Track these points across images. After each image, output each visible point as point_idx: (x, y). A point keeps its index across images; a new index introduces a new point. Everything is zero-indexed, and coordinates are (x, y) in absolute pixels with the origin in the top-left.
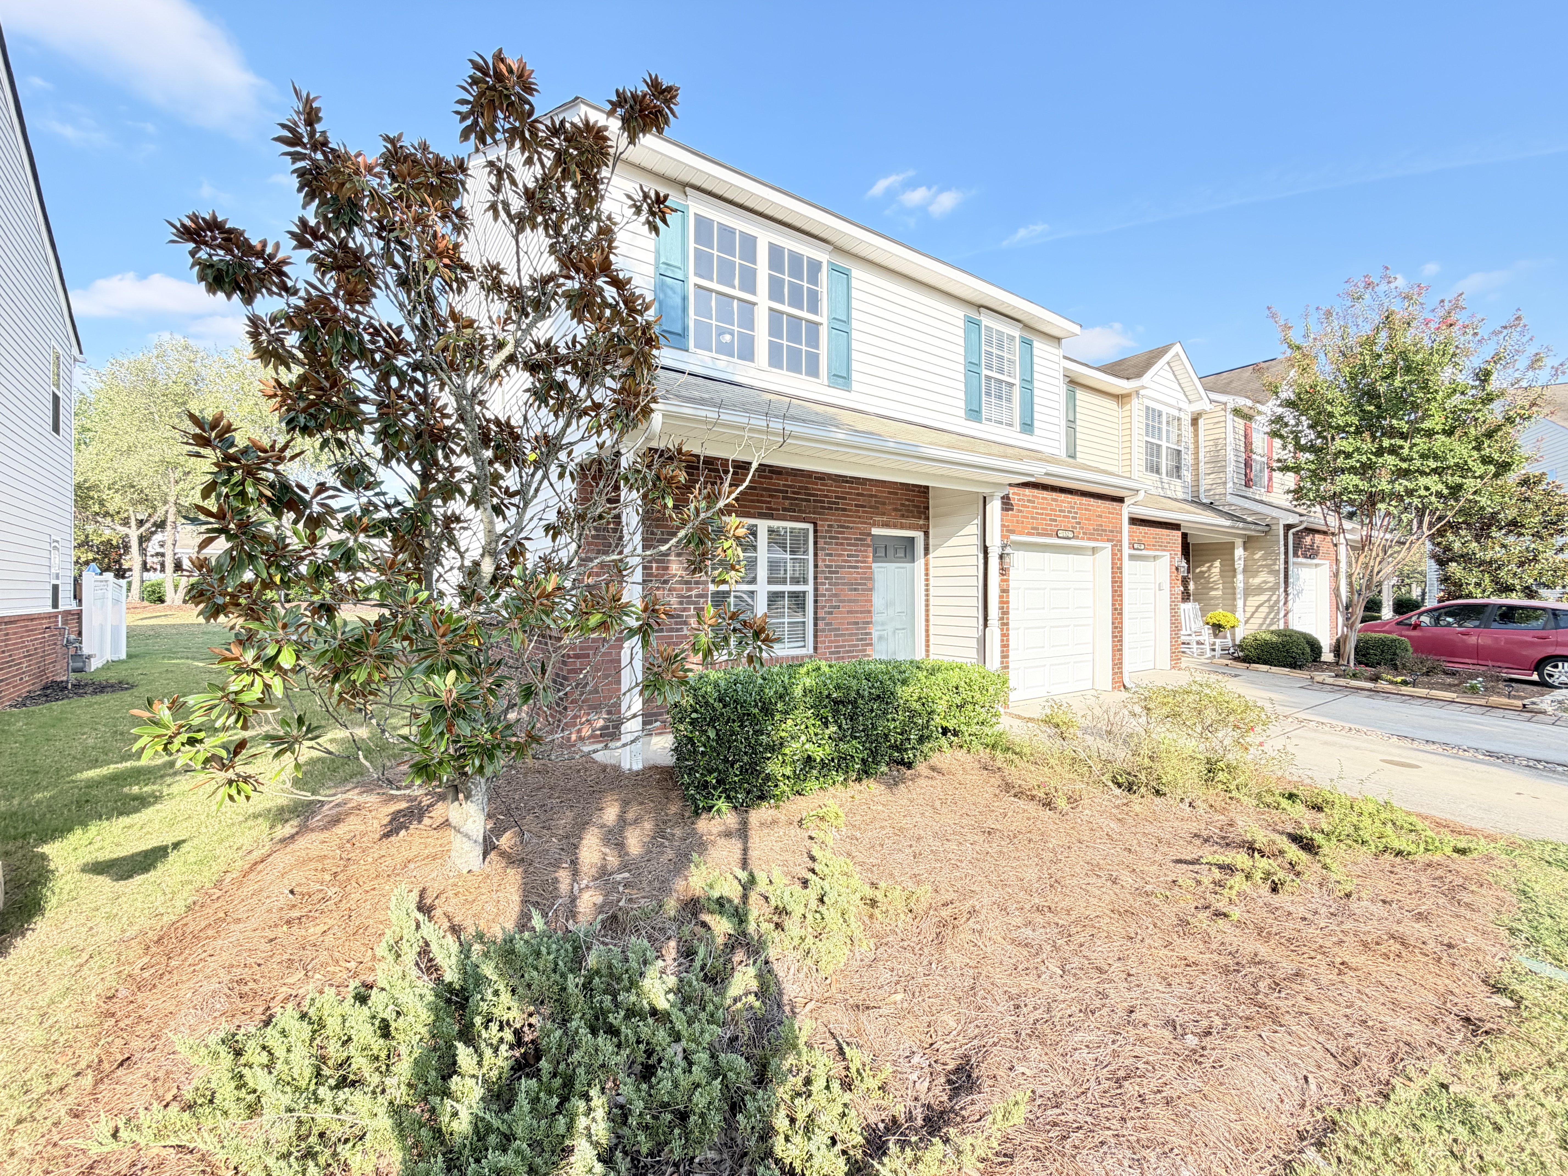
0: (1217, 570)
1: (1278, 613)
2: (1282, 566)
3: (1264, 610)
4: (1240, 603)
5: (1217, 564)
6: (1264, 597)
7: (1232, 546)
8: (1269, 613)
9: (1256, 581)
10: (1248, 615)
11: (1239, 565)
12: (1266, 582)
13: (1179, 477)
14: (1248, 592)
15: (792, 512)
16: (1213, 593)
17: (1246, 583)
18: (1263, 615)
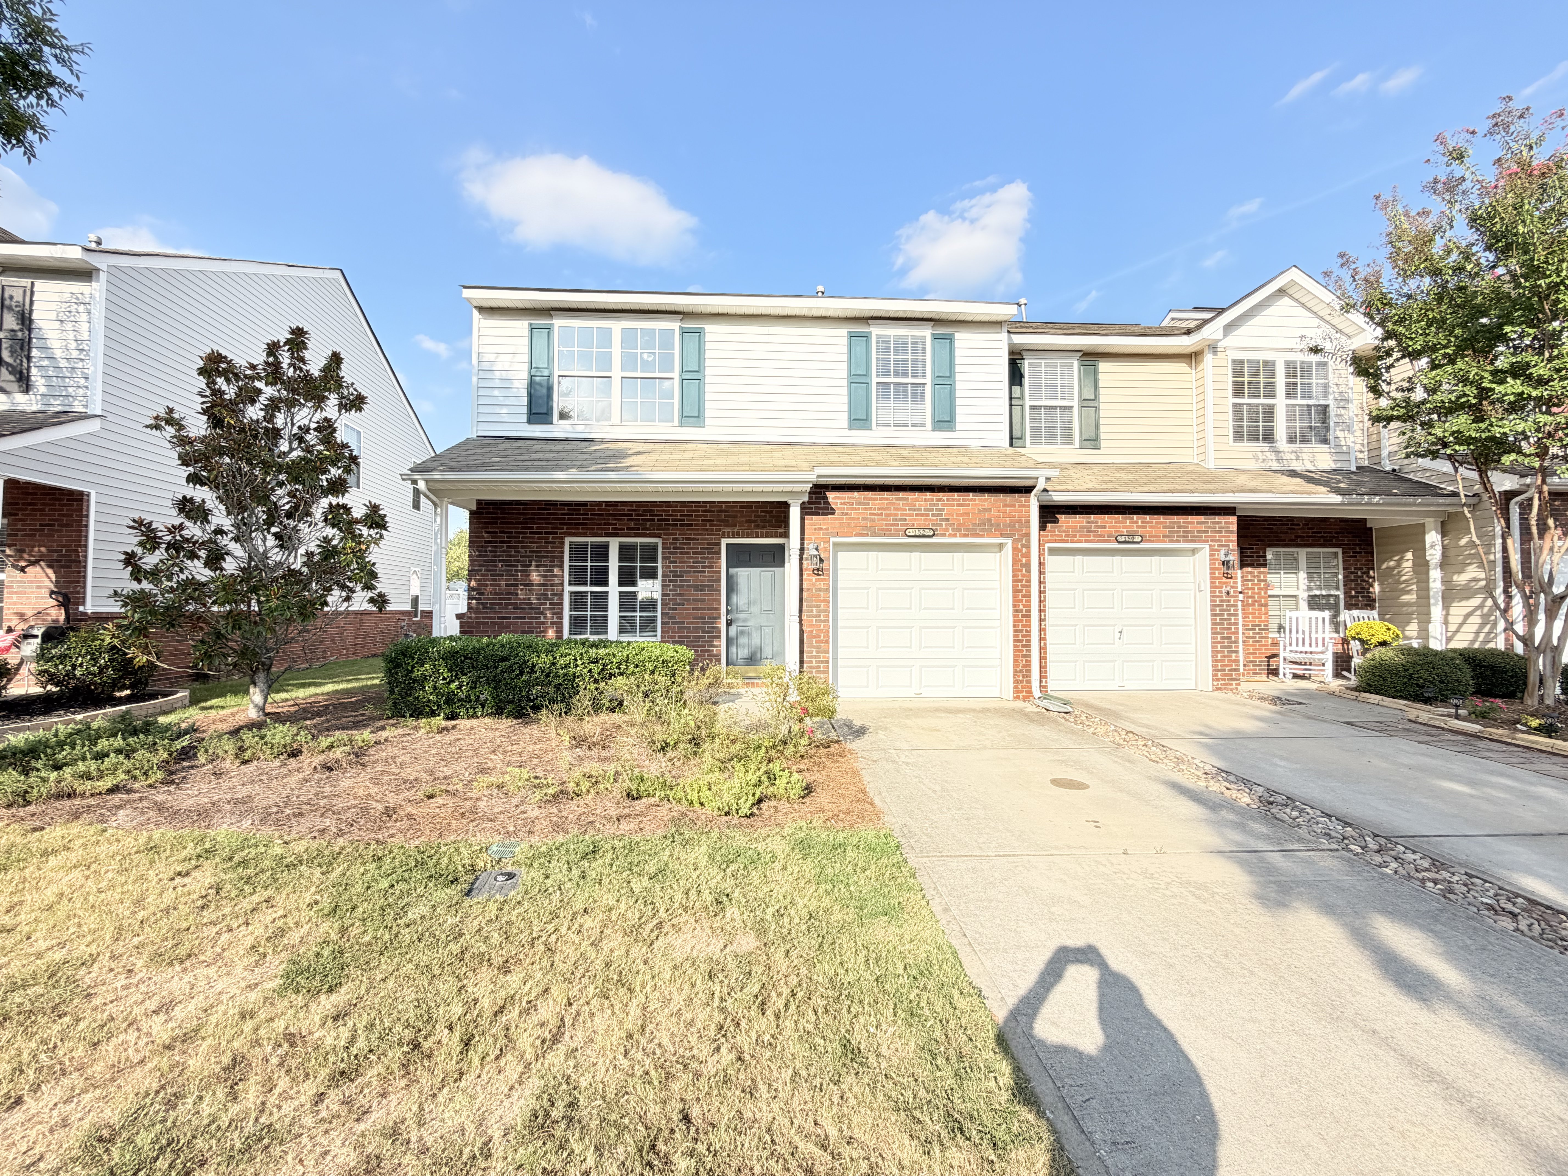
0: (1409, 564)
1: (1495, 625)
2: (1499, 556)
3: (1476, 620)
4: (1437, 611)
5: (1409, 555)
6: (1476, 601)
7: (1421, 530)
8: (1482, 625)
9: (1462, 579)
10: (1452, 628)
11: (1434, 555)
12: (1477, 580)
13: (1325, 441)
14: (1449, 596)
15: (639, 530)
16: (1406, 598)
17: (1446, 582)
18: (1475, 628)
